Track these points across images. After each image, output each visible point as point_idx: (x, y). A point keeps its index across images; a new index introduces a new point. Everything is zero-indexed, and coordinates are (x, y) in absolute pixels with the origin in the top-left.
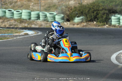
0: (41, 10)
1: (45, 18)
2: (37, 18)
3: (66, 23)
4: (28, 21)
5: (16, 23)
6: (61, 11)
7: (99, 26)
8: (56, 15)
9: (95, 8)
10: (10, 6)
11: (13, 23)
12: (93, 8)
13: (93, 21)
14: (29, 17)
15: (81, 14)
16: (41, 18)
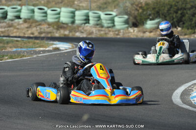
0: (92, 8)
1: (98, 20)
2: (84, 22)
3: (131, 30)
4: (70, 27)
5: (51, 29)
6: (124, 9)
7: (185, 35)
8: (116, 16)
9: (180, 5)
10: (43, 2)
11: (46, 29)
12: (176, 6)
13: (176, 27)
14: (72, 20)
15: (156, 15)
16: (92, 22)
